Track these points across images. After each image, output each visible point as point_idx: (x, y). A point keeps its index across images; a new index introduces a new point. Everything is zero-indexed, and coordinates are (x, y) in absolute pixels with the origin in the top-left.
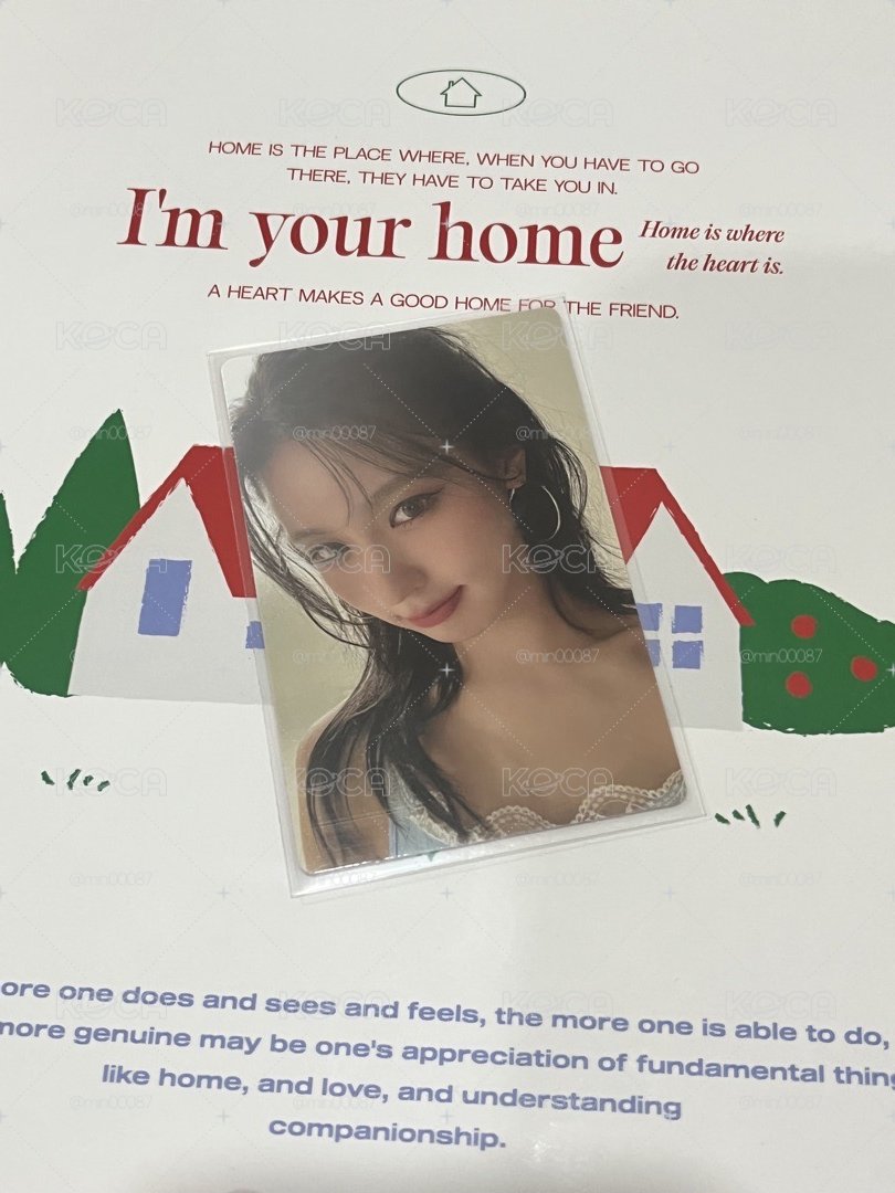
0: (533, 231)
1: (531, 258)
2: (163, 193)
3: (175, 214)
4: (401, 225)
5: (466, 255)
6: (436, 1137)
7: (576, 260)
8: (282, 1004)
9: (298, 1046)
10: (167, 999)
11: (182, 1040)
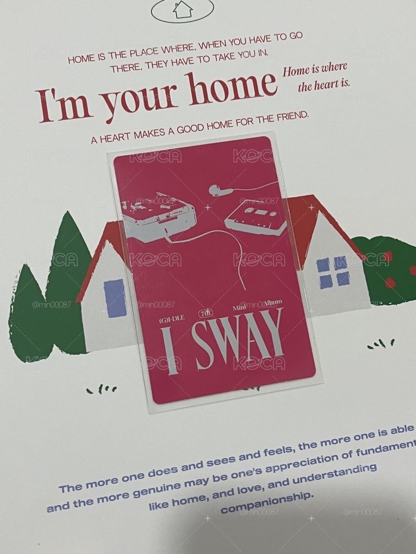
0: (234, 81)
1: (237, 97)
2: (53, 91)
3: (62, 102)
4: (172, 89)
5: (206, 100)
6: (286, 499)
7: (257, 94)
8: (213, 463)
9: (224, 477)
10: (166, 472)
11: (177, 486)
